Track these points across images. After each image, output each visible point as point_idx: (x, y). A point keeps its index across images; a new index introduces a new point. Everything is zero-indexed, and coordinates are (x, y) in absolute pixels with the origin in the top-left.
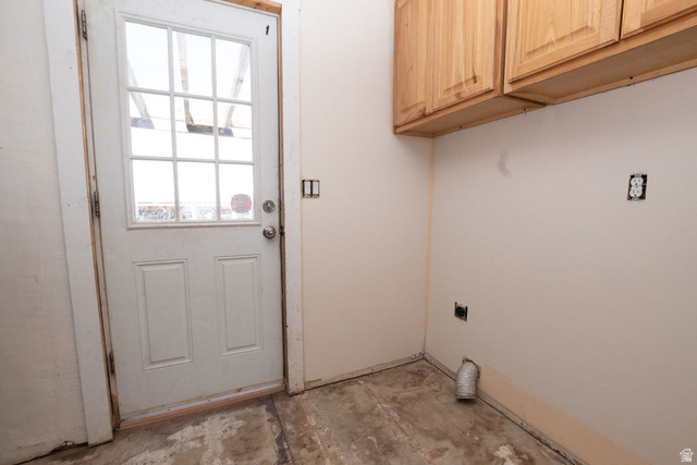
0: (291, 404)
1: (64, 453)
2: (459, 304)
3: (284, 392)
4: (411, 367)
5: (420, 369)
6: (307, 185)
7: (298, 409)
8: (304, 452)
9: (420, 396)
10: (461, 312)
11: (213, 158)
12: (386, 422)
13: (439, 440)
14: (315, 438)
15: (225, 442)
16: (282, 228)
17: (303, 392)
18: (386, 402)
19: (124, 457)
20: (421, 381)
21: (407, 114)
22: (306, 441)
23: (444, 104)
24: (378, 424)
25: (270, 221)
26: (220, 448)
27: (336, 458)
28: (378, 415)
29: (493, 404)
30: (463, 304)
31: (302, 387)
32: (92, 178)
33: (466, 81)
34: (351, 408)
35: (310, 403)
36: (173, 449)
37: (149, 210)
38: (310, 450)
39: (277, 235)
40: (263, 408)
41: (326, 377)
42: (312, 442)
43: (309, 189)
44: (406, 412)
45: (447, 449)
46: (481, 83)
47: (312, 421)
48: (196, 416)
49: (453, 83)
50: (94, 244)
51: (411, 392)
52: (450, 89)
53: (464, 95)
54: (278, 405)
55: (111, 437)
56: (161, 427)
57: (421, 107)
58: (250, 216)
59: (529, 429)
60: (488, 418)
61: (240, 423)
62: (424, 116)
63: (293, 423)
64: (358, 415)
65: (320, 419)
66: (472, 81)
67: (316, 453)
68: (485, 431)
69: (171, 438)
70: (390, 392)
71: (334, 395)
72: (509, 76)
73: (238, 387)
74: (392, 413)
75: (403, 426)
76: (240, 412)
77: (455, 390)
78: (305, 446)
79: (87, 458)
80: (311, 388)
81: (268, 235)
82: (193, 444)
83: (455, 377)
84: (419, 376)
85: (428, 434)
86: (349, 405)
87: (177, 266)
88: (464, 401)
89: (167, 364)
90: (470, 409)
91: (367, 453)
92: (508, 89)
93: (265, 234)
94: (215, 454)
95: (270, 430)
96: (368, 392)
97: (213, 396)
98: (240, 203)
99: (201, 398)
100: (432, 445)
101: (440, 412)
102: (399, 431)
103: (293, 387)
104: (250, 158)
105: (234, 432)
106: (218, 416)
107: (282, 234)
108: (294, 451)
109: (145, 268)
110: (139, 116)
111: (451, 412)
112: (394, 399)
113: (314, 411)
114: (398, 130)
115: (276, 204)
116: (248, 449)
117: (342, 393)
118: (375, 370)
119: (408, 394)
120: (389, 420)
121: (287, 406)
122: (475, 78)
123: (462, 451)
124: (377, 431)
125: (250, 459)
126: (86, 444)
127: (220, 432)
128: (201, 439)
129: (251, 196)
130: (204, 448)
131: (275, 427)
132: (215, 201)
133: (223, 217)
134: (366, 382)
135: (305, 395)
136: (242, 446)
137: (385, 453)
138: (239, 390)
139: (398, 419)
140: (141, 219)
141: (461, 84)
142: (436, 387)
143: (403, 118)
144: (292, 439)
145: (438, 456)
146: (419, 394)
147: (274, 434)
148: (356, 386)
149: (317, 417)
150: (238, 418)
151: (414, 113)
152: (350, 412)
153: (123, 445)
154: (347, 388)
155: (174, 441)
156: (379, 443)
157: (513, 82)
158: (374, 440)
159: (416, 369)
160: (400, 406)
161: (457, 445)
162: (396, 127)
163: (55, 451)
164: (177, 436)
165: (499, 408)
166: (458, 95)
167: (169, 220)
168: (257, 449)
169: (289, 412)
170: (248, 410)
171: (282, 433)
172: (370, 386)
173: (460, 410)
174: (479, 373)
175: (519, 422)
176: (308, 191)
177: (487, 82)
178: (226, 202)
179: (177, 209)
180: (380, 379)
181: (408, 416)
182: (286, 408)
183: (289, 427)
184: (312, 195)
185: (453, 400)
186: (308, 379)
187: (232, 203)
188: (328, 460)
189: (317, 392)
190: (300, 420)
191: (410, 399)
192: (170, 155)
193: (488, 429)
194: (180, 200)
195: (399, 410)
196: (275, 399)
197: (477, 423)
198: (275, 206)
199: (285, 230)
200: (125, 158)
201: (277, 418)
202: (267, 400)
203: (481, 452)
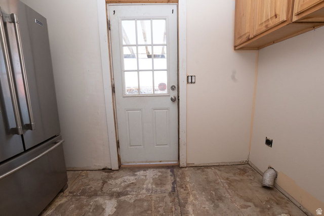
0: (180, 171)
1: (106, 171)
2: (268, 138)
3: (178, 166)
4: (240, 167)
5: (245, 168)
6: (190, 78)
7: (183, 173)
8: (182, 190)
9: (241, 180)
10: (269, 142)
11: (152, 69)
12: (221, 188)
13: (247, 201)
14: (188, 186)
15: (153, 179)
16: (178, 97)
17: (186, 167)
18: (223, 179)
19: (121, 176)
20: (244, 174)
21: (240, 40)
22: (184, 186)
23: (259, 32)
24: (217, 187)
25: (174, 94)
26: (152, 181)
27: (195, 196)
28: (218, 184)
29: (284, 192)
30: (270, 138)
31: (185, 165)
32: (112, 79)
33: (271, 18)
34: (205, 178)
35: (188, 172)
36: (136, 177)
37: (130, 90)
38: (185, 190)
39: (176, 100)
40: (169, 170)
41: (196, 163)
42: (186, 187)
43: (190, 80)
44: (232, 185)
45: (250, 207)
46: (279, 18)
47: (188, 179)
48: (145, 168)
49: (264, 20)
50: (113, 102)
51: (237, 178)
52: (262, 23)
53: (270, 26)
54: (175, 170)
55: (118, 169)
56: (133, 169)
57: (247, 35)
58: (165, 92)
59: (305, 210)
60: (279, 199)
61: (160, 174)
62: (249, 39)
63: (180, 178)
64: (209, 182)
65: (191, 179)
66: (275, 17)
67: (187, 192)
68: (275, 204)
69: (136, 173)
70: (226, 175)
71: (199, 171)
72: (296, 11)
73: (160, 160)
74: (225, 184)
75: (229, 191)
76: (160, 170)
77: (261, 181)
78: (183, 188)
79: (111, 173)
80: (189, 166)
81: (173, 100)
82: (142, 177)
83: (262, 175)
84: (244, 171)
85: (241, 197)
86: (205, 177)
87: (139, 111)
88: (266, 187)
89: (136, 147)
90: (269, 192)
91: (209, 197)
92: (295, 19)
93: (172, 99)
94: (149, 182)
95: (170, 179)
96: (216, 174)
97: (151, 162)
98: (162, 87)
99: (147, 162)
100: (243, 202)
101: (251, 190)
102: (227, 193)
103: (181, 165)
104: (166, 68)
105: (157, 177)
106: (152, 170)
107: (179, 99)
108: (178, 189)
109: (129, 111)
110: (130, 54)
111: (257, 191)
112: (227, 179)
113: (189, 176)
114: (237, 48)
115: (176, 87)
116: (161, 184)
117: (203, 171)
118: (221, 164)
119: (236, 178)
120: (223, 187)
121: (178, 171)
122: (276, 16)
123: (258, 210)
124: (216, 190)
125: (161, 187)
126: (111, 169)
127: (152, 175)
128: (146, 176)
129: (166, 84)
130: (146, 180)
131: (172, 178)
132: (152, 86)
133: (156, 92)
134: (215, 168)
135: (187, 169)
136: (160, 182)
137: (217, 200)
138: (160, 162)
139: (228, 187)
140: (127, 93)
141: (268, 20)
142: (252, 178)
143: (239, 42)
144: (178, 184)
145: (244, 208)
146: (241, 179)
147: (172, 181)
148: (210, 169)
149: (190, 178)
150: (159, 172)
151: (244, 38)
152: (205, 180)
153: (121, 172)
154: (205, 170)
155: (137, 175)
156: (216, 195)
157: (298, 14)
158: (214, 193)
159: (242, 168)
160: (230, 183)
161: (256, 206)
162: (235, 47)
163: (104, 169)
164: (138, 173)
165: (287, 196)
166: (266, 26)
167: (136, 93)
168: (164, 184)
169: (179, 174)
170: (163, 170)
171: (175, 181)
172: (217, 171)
173: (263, 191)
174: (277, 175)
175: (299, 206)
176: (190, 81)
177: (283, 17)
178: (156, 87)
179: (139, 89)
180: (222, 169)
181: (233, 187)
182: (178, 172)
183: (178, 179)
184: (192, 82)
185: (260, 186)
186: (188, 162)
187: (159, 87)
188: (191, 196)
189: (192, 168)
190: (183, 178)
191: (236, 180)
192: (136, 69)
193: (277, 204)
194: (140, 86)
195: (230, 184)
196: (174, 168)
197: (271, 199)
198: (175, 88)
199: (180, 98)
200: (122, 71)
201: (174, 175)
202: (171, 167)
203: (269, 213)
